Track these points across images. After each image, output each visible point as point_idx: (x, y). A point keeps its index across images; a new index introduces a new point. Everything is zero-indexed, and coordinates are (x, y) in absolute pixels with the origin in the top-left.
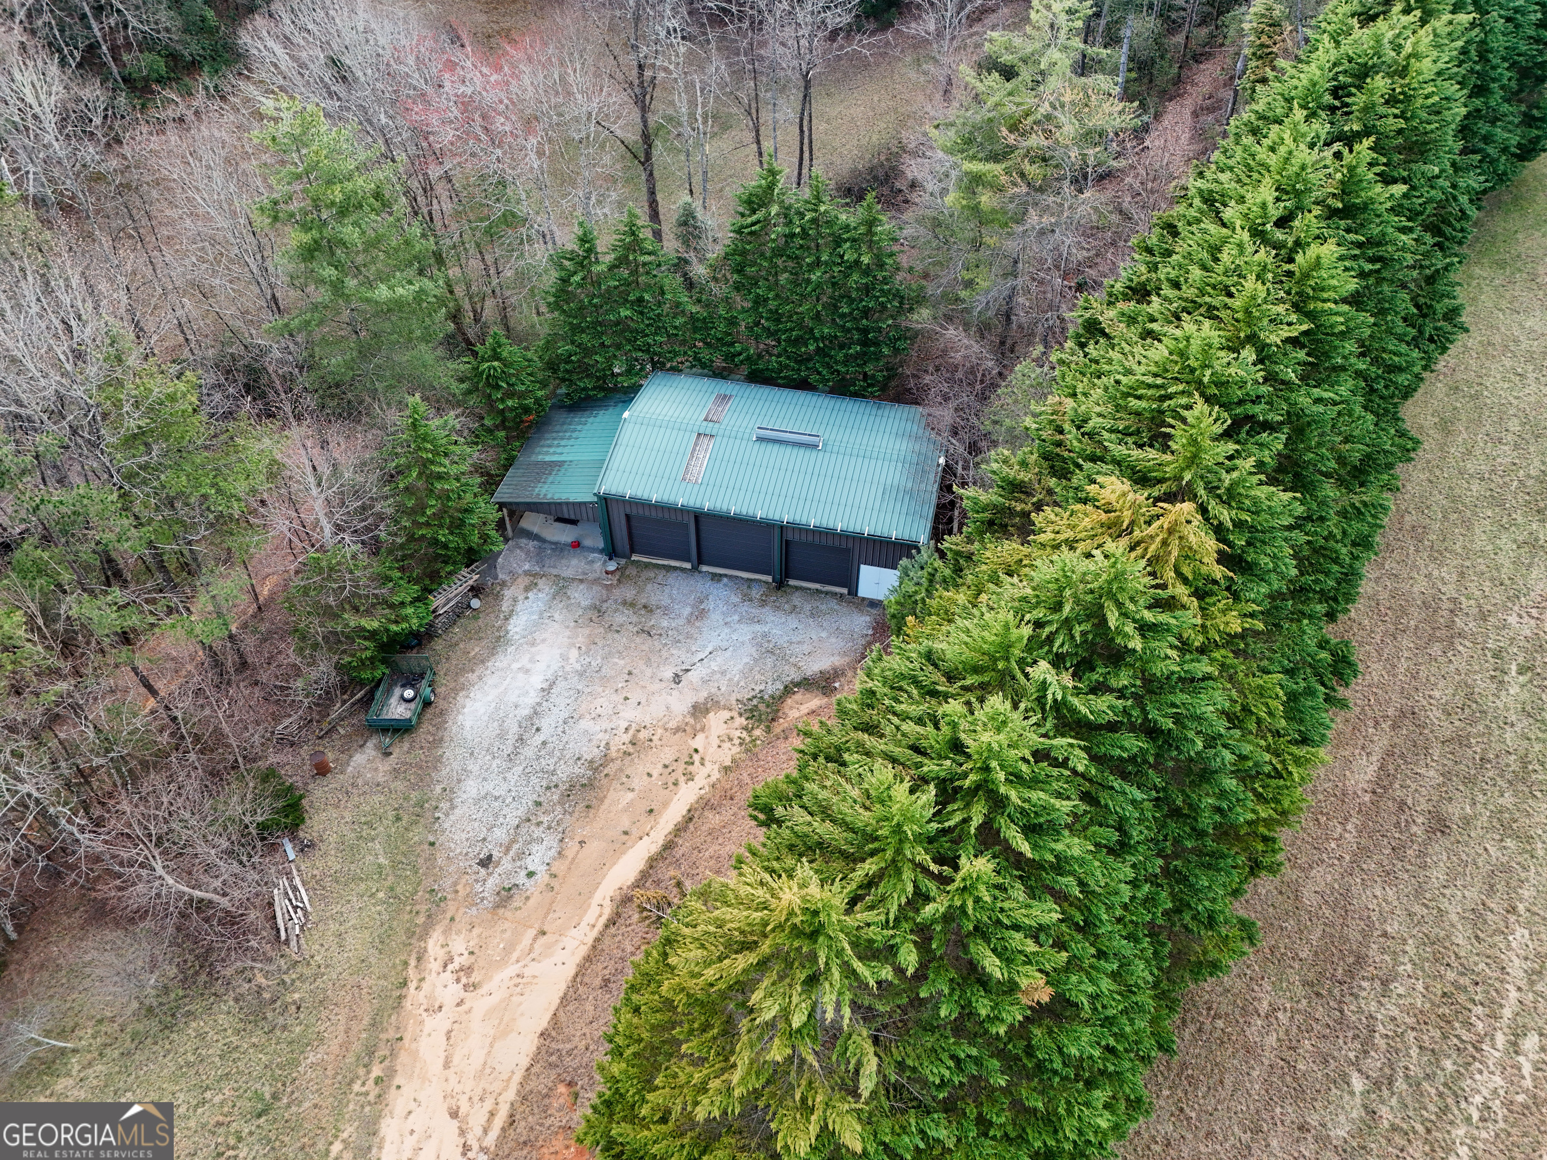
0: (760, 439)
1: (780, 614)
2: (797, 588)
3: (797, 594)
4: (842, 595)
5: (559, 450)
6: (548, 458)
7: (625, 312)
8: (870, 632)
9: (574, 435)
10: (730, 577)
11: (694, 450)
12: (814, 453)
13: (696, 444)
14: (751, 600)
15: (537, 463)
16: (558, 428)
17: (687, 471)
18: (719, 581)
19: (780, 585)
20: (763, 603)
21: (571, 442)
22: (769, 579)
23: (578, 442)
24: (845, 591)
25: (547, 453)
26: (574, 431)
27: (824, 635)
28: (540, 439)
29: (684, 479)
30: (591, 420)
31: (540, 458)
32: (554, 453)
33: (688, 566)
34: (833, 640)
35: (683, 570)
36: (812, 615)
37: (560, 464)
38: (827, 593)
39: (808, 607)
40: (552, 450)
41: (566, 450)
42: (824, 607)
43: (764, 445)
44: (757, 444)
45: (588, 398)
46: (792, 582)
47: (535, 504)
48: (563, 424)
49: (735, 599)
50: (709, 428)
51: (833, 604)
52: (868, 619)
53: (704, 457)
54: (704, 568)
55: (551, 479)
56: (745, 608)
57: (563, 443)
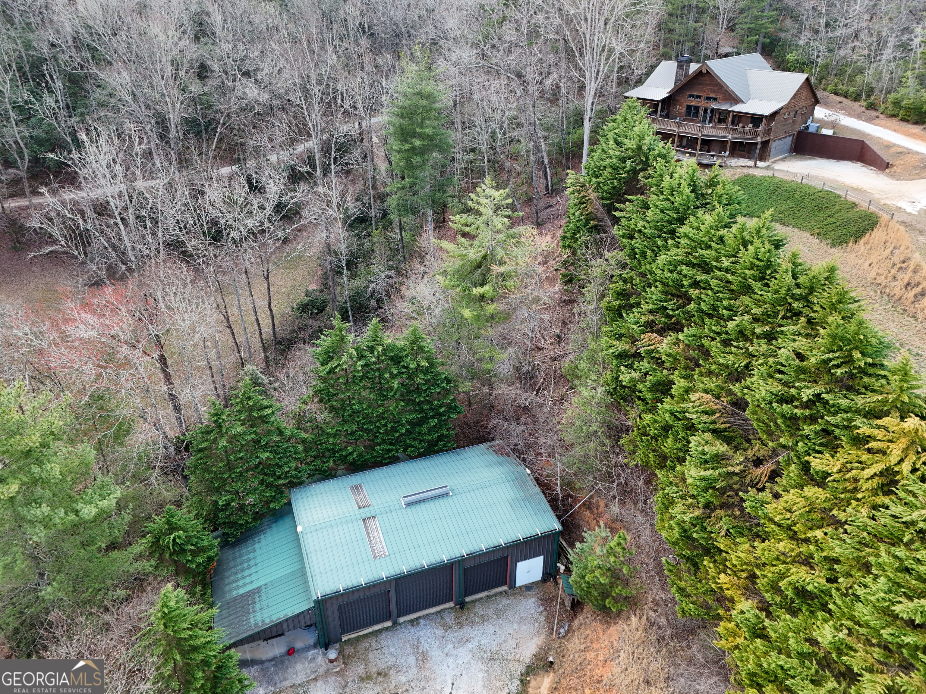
0: (408, 505)
1: (476, 627)
2: (473, 602)
3: (477, 606)
4: (505, 592)
5: (247, 580)
6: (242, 591)
7: (265, 455)
8: (542, 608)
9: (252, 563)
10: (424, 617)
11: (368, 532)
12: (450, 499)
13: (366, 528)
14: (450, 627)
15: (235, 599)
16: (232, 564)
17: (373, 551)
18: (418, 624)
19: (462, 605)
20: (460, 625)
21: (253, 570)
22: (451, 604)
23: (259, 567)
24: (505, 588)
25: (238, 587)
26: (249, 560)
27: (515, 626)
28: (222, 579)
29: (375, 557)
30: (257, 546)
31: (234, 593)
32: (245, 585)
33: (389, 624)
34: (524, 627)
35: (387, 629)
36: (498, 616)
37: (258, 590)
38: (495, 595)
39: (490, 612)
40: (240, 583)
41: (253, 577)
42: (500, 606)
43: (413, 508)
44: (409, 509)
45: (248, 529)
46: (468, 599)
47: (258, 633)
48: (235, 559)
49: (440, 632)
50: (366, 512)
51: (504, 601)
52: (533, 600)
53: (378, 535)
54: (401, 620)
55: (258, 606)
56: (451, 635)
57: (246, 573)
